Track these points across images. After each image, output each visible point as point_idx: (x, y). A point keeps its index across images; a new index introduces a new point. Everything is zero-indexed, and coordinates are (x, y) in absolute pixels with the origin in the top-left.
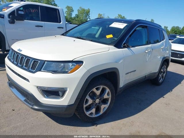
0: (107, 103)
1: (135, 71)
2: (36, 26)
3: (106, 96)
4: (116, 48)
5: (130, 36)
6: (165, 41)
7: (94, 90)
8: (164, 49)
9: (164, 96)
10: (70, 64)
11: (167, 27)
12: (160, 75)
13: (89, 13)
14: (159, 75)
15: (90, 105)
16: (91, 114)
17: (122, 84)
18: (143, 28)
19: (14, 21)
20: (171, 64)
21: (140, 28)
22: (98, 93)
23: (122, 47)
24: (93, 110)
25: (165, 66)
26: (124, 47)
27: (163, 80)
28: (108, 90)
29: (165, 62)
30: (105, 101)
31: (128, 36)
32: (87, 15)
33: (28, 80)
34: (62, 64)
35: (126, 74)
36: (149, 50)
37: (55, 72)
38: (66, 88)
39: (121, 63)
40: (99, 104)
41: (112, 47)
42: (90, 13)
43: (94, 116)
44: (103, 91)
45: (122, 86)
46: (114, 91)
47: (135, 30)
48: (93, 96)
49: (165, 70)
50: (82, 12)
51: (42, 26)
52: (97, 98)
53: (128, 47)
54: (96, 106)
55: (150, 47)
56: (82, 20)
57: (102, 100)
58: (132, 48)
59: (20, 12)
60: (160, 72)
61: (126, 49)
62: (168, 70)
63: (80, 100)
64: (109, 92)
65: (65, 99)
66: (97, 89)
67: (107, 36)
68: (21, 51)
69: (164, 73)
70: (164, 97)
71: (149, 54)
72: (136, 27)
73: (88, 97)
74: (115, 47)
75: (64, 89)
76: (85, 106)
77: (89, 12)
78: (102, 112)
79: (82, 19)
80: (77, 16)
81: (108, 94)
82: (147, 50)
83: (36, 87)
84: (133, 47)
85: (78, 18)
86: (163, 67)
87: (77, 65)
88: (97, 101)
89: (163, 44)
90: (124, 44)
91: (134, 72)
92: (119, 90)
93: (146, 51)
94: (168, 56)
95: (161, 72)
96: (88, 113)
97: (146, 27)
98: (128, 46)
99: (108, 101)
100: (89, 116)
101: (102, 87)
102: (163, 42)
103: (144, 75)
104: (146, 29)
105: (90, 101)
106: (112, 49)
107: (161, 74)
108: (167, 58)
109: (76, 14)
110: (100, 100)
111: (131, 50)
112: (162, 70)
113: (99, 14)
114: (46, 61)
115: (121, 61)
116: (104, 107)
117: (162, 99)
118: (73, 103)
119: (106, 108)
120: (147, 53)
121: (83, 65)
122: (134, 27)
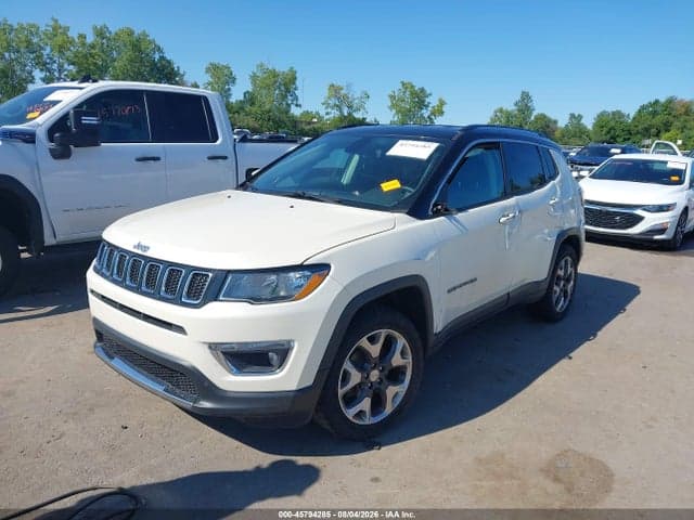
0: (403, 381)
1: (476, 280)
2: (138, 160)
3: (397, 360)
4: (413, 219)
5: (449, 181)
6: (561, 181)
7: (364, 343)
8: (560, 207)
9: (571, 355)
10: (292, 274)
11: (580, 117)
12: (556, 288)
13: (294, 83)
14: (550, 287)
15: (355, 388)
16: (360, 414)
17: (439, 323)
18: (486, 149)
19: (70, 149)
20: (588, 248)
21: (479, 151)
22: (375, 350)
23: (430, 213)
24: (366, 404)
25: (569, 259)
26: (437, 214)
27: (567, 302)
28: (401, 342)
29: (568, 246)
30: (395, 375)
31: (445, 180)
32: (288, 90)
33: (180, 329)
34: (273, 277)
35: (449, 291)
36: (511, 215)
37: (255, 299)
38: (289, 342)
39: (432, 259)
40: (379, 383)
41: (401, 216)
42: (297, 82)
43: (368, 420)
44: (389, 345)
45: (439, 330)
46: (419, 344)
47: (464, 160)
48: (362, 360)
49: (570, 269)
50: (267, 81)
51: (157, 159)
52: (374, 368)
53: (446, 212)
54: (371, 391)
55: (514, 206)
56: (270, 111)
57: (386, 372)
58: (460, 214)
59: (87, 120)
60: (553, 277)
61: (443, 218)
62: (579, 271)
63: (329, 376)
64: (404, 346)
65: (289, 372)
66: (372, 340)
67: (383, 185)
68: (146, 248)
69: (568, 280)
70: (570, 358)
71: (512, 228)
72: (467, 148)
73: (347, 365)
74: (410, 215)
75: (283, 345)
76: (341, 392)
77: (293, 79)
78: (389, 409)
79: (267, 107)
80: (250, 99)
81: (403, 354)
82: (504, 216)
83: (206, 347)
84: (461, 210)
85: (253, 104)
86: (563, 263)
87: (315, 277)
88: (375, 375)
89: (553, 191)
90: (435, 205)
91: (471, 285)
92: (432, 340)
93: (503, 220)
94: (575, 225)
95: (559, 278)
96: (350, 413)
97: (496, 146)
98: (446, 210)
99: (404, 373)
100: (354, 421)
101: (383, 333)
102: (554, 185)
103: (505, 292)
104: (496, 152)
105: (356, 377)
106: (402, 223)
107: (558, 284)
108: (571, 233)
109: (248, 92)
110: (381, 371)
111: (457, 221)
112: (561, 273)
113: (333, 85)
114: (229, 272)
115: (432, 254)
116: (395, 393)
117: (564, 362)
118: (309, 382)
119: (402, 395)
120: (504, 223)
121: (331, 273)
122: (461, 152)
